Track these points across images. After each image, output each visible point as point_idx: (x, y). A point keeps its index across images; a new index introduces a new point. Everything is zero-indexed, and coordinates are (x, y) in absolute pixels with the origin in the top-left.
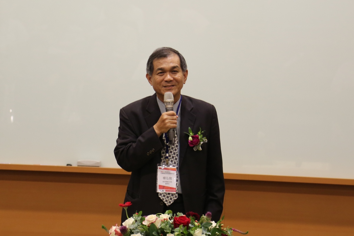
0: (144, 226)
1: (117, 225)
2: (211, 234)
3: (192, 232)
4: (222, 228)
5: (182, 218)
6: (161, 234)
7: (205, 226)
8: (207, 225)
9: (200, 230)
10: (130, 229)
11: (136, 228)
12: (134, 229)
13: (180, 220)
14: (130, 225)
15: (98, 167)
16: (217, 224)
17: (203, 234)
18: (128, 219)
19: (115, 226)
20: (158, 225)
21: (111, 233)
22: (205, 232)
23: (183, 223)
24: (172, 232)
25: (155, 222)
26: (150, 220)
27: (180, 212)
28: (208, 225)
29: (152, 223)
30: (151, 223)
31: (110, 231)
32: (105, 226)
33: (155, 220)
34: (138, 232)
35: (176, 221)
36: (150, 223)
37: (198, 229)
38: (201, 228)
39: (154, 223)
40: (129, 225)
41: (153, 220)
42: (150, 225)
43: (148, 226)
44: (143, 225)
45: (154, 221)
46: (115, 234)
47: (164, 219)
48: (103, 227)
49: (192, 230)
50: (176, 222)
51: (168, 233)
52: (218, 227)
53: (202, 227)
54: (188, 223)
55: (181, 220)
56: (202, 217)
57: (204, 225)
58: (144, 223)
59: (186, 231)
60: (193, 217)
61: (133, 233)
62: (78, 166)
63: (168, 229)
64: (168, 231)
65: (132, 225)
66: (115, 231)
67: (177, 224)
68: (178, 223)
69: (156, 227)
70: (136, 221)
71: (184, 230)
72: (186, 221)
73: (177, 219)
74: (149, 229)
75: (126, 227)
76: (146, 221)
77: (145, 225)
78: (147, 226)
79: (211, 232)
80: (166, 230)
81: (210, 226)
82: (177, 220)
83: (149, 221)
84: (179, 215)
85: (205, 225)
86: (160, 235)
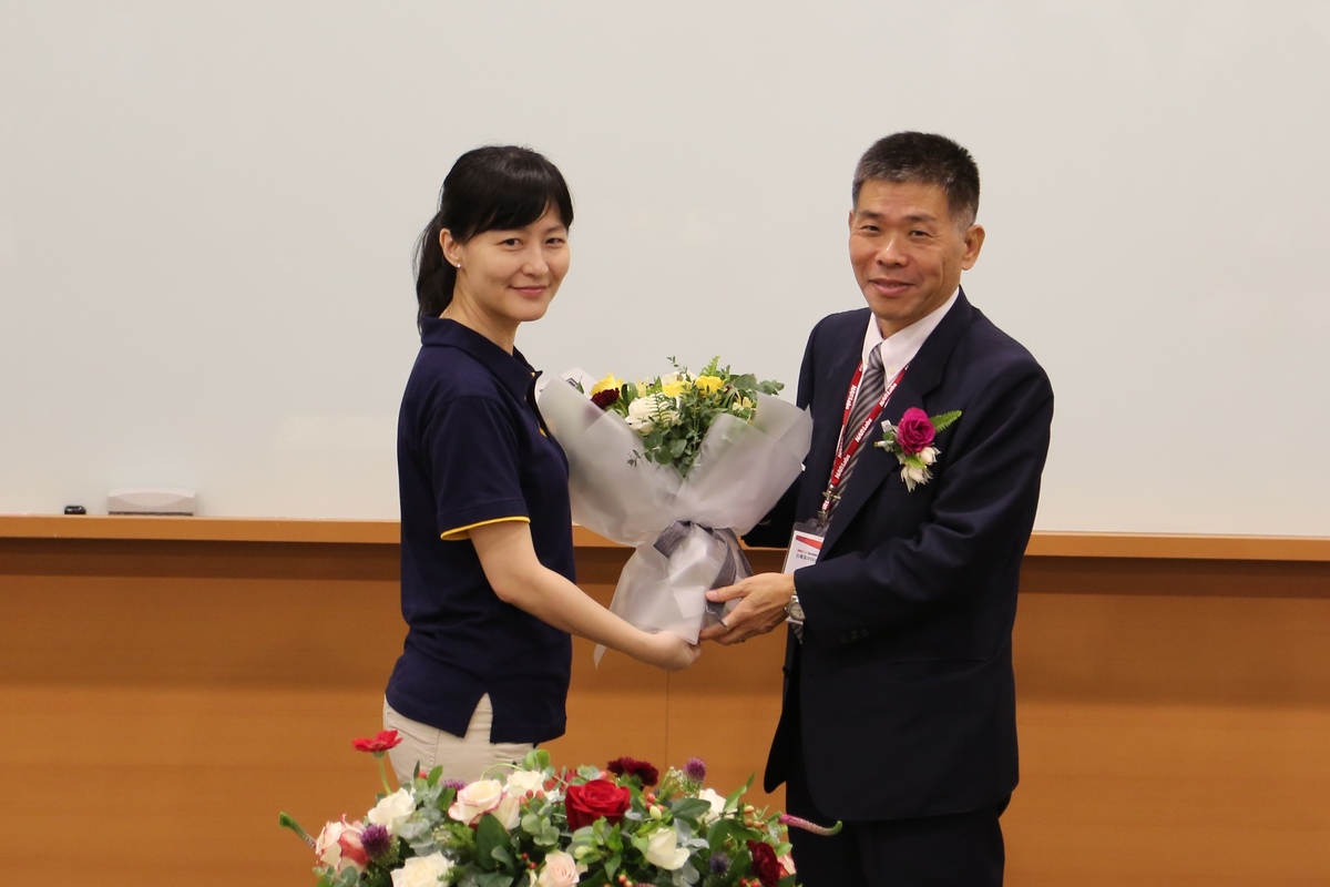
0: (456, 825)
1: (344, 816)
2: (708, 847)
3: (638, 843)
4: (748, 821)
5: (598, 789)
6: (522, 851)
7: (683, 813)
8: (690, 810)
9: (670, 834)
10: (401, 839)
11: (427, 835)
12: (417, 839)
13: (589, 798)
14: (400, 822)
15: (190, 514)
16: (726, 805)
17: (679, 845)
18: (389, 797)
19: (339, 823)
20: (509, 820)
21: (323, 851)
22: (686, 840)
23: (604, 811)
24: (565, 844)
25: (497, 807)
26: (480, 801)
27: (587, 764)
28: (697, 809)
29: (487, 814)
30: (481, 812)
31: (319, 842)
32: (292, 819)
33: (497, 801)
34: (431, 850)
35: (578, 801)
36: (479, 815)
37: (661, 830)
38: (670, 823)
39: (492, 813)
40: (395, 821)
41: (489, 803)
42: (477, 821)
43: (471, 826)
44: (452, 821)
45: (492, 806)
46: (341, 855)
47: (529, 794)
48: (285, 822)
49: (639, 836)
50: (575, 807)
51: (548, 849)
52: (732, 817)
53: (675, 820)
54: (623, 806)
55: (593, 795)
56: (667, 775)
57: (678, 812)
58: (454, 813)
59: (616, 841)
60: (636, 777)
61: (412, 853)
62: (111, 513)
63: (546, 835)
64: (548, 843)
65: (411, 826)
66: (342, 842)
67: (582, 812)
68: (586, 810)
69: (503, 828)
70: (420, 805)
71: (610, 838)
72: (613, 799)
73: (581, 794)
74: (474, 837)
75: (385, 830)
76: (460, 803)
77: (461, 823)
78: (467, 823)
79: (708, 836)
80: (540, 837)
81: (700, 813)
82: (582, 799)
83: (476, 806)
84: (586, 776)
85: (683, 808)
86: (519, 856)
